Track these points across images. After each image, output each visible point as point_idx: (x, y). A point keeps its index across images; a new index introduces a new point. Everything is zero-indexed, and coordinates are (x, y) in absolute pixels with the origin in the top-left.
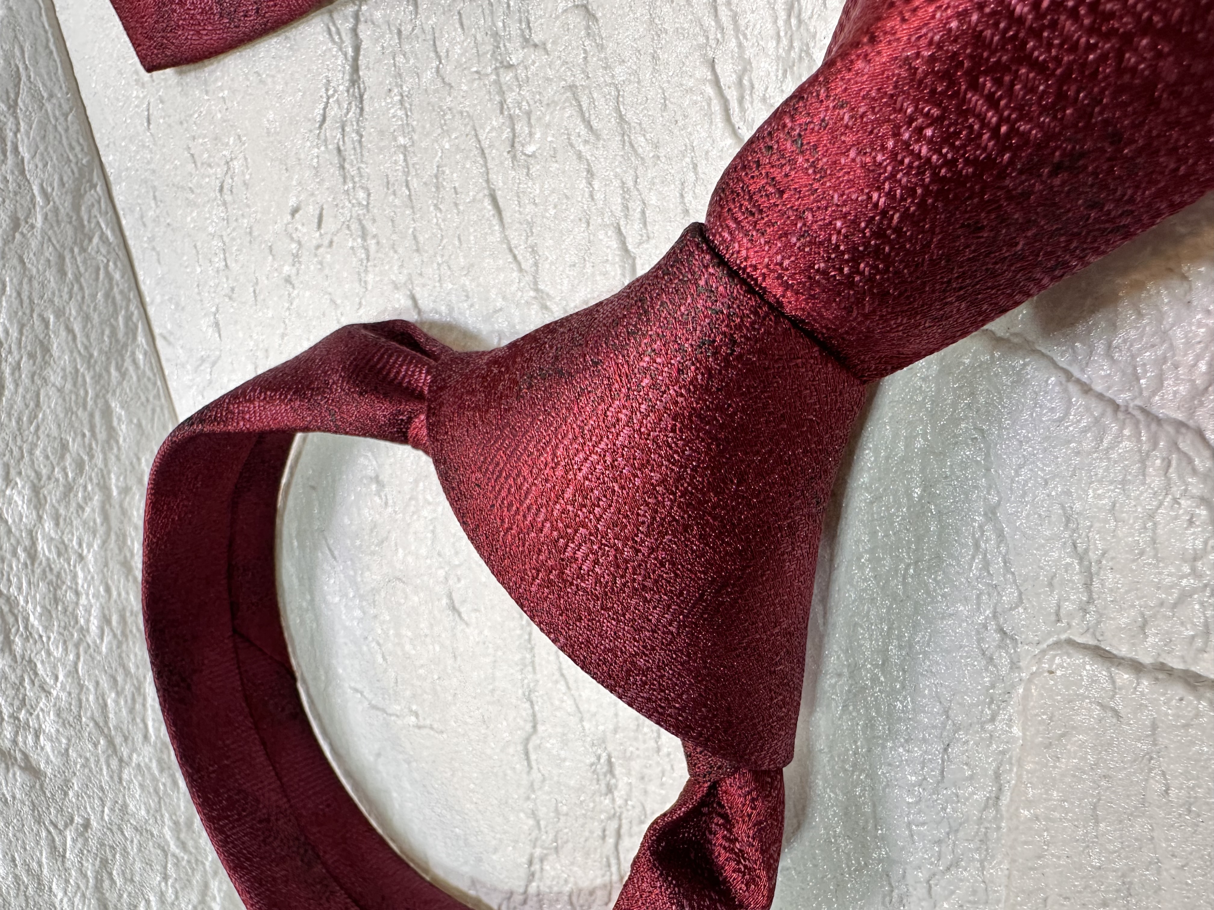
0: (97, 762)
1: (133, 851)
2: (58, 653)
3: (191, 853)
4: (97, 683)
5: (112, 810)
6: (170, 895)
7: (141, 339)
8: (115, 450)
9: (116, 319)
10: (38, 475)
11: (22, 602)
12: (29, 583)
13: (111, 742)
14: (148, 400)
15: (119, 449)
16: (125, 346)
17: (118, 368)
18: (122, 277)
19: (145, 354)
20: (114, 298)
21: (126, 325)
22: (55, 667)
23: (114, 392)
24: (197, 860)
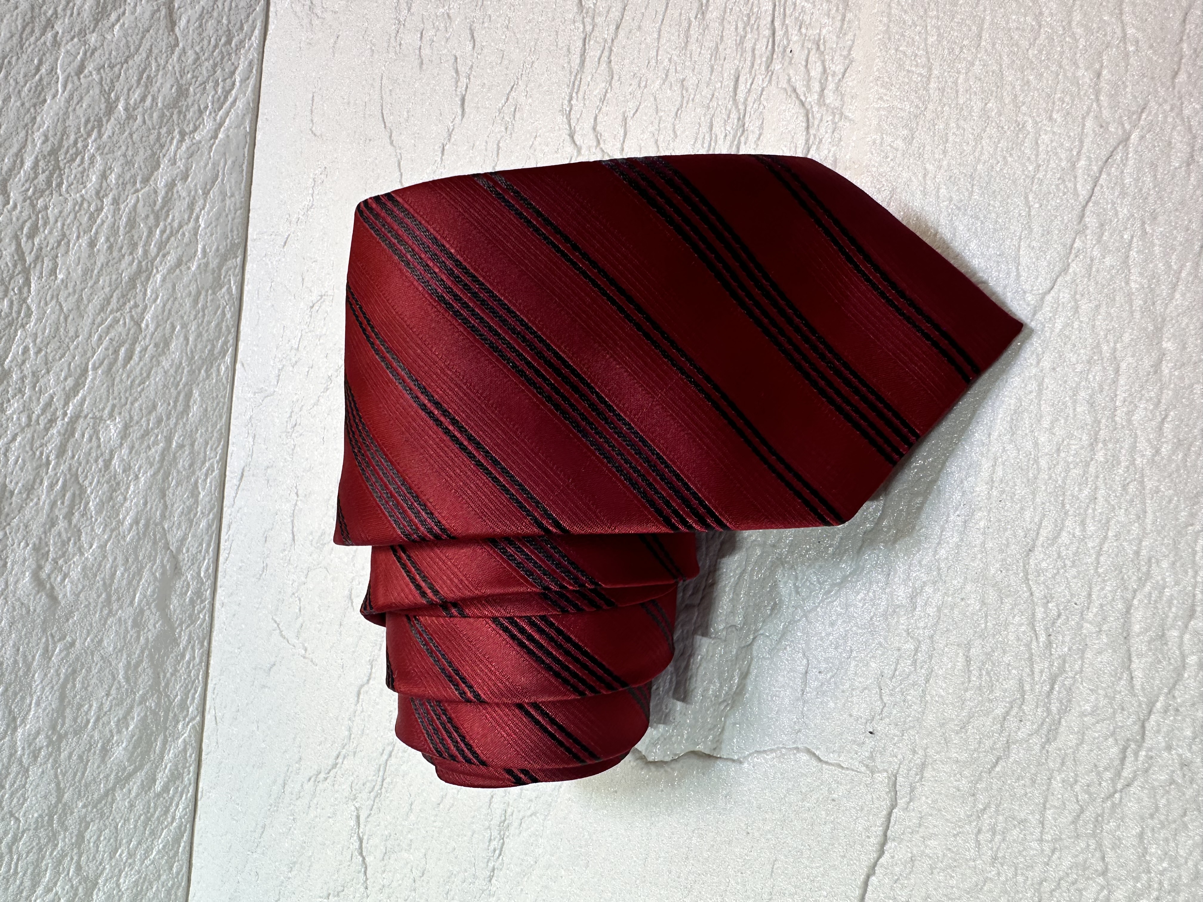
0: (95, 607)
1: (94, 671)
2: (99, 531)
3: (130, 685)
4: (115, 558)
5: (92, 641)
6: (106, 708)
7: (228, 359)
8: (185, 420)
9: (217, 341)
10: (131, 418)
11: (89, 492)
12: (98, 482)
13: (109, 597)
14: (217, 396)
15: (187, 420)
16: (216, 359)
17: (207, 371)
18: (231, 317)
19: (227, 368)
20: (221, 328)
21: (222, 347)
22: (93, 539)
23: (198, 384)
24: (132, 691)
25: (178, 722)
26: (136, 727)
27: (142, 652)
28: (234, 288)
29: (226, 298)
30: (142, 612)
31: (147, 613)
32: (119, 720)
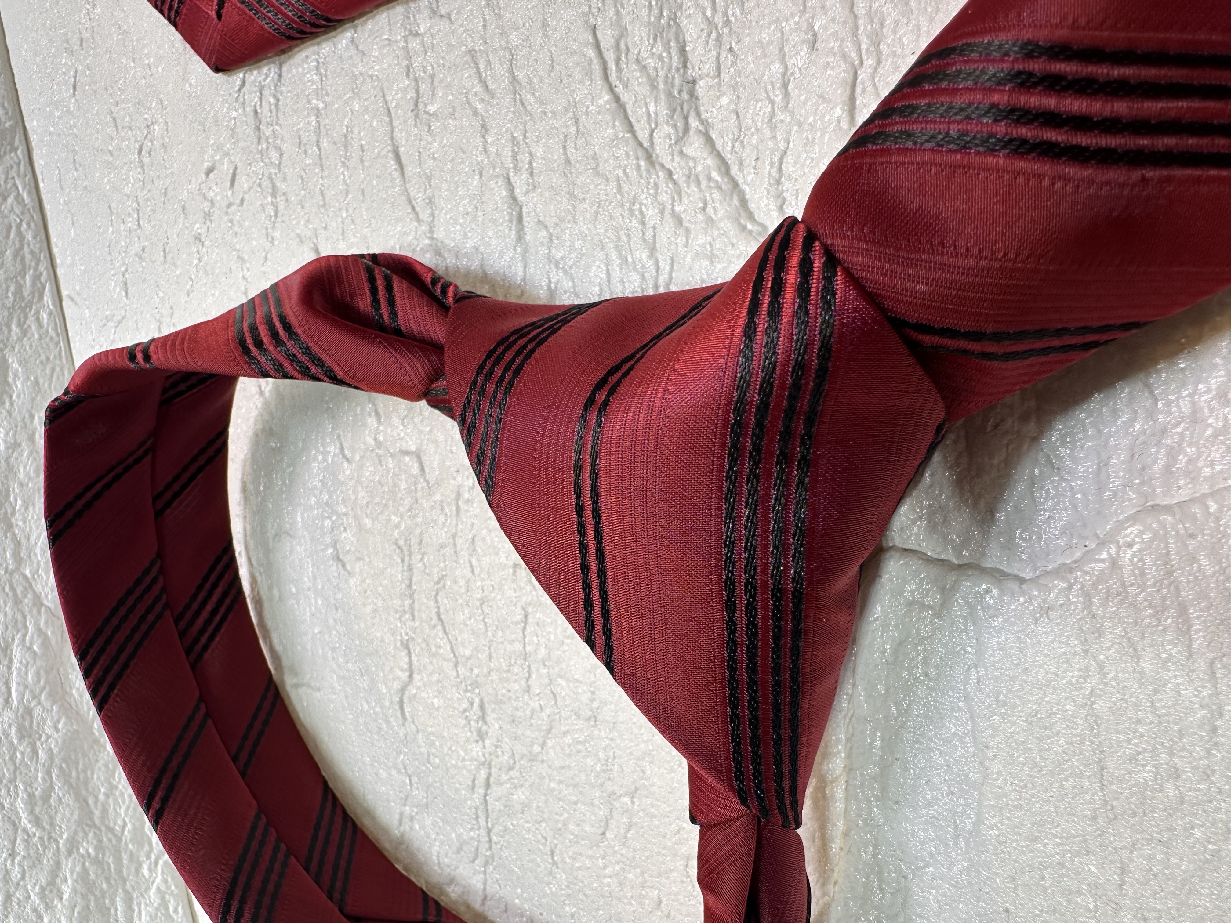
25: (140, 865)
26: (75, 891)
27: (49, 773)
28: (25, 196)
29: (17, 211)
30: (29, 712)
31: (38, 711)
32: (43, 889)
